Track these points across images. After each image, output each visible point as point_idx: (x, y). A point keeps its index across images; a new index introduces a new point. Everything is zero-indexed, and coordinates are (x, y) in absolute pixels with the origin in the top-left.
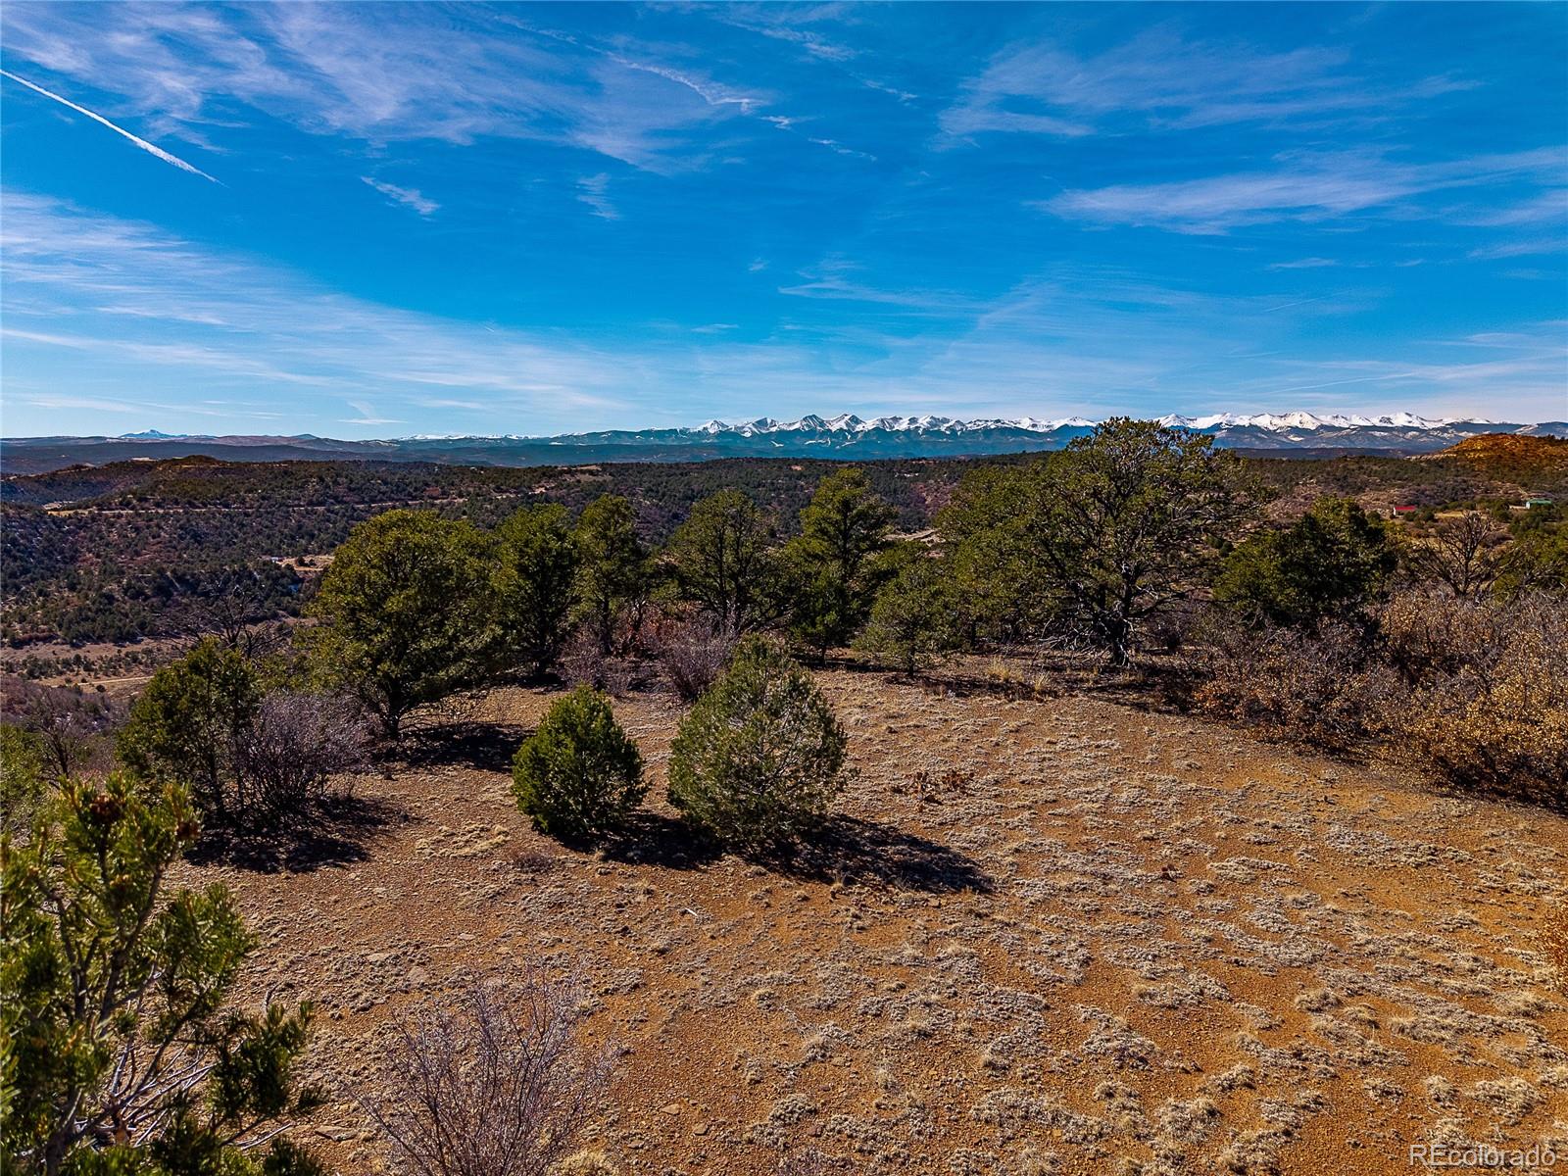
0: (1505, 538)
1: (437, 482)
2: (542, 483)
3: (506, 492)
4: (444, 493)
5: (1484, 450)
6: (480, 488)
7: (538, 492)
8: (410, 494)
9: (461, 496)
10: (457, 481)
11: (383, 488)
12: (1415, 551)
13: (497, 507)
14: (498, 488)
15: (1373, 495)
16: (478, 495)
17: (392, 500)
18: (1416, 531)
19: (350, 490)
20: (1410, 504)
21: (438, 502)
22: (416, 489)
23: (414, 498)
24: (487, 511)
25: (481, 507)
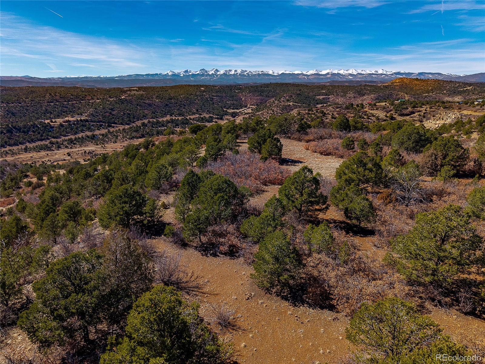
0: (392, 110)
1: (89, 95)
2: (123, 95)
3: (113, 98)
4: (92, 98)
5: (399, 82)
6: (104, 97)
7: (123, 97)
8: (81, 99)
9: (98, 99)
10: (96, 94)
11: (72, 97)
12: (370, 114)
13: (111, 103)
14: (110, 97)
15: (367, 96)
16: (104, 99)
17: (75, 101)
18: (371, 108)
19: (61, 97)
20: (376, 99)
21: (91, 101)
22: (83, 97)
23: (83, 100)
24: (108, 104)
25: (106, 103)
